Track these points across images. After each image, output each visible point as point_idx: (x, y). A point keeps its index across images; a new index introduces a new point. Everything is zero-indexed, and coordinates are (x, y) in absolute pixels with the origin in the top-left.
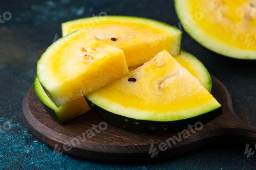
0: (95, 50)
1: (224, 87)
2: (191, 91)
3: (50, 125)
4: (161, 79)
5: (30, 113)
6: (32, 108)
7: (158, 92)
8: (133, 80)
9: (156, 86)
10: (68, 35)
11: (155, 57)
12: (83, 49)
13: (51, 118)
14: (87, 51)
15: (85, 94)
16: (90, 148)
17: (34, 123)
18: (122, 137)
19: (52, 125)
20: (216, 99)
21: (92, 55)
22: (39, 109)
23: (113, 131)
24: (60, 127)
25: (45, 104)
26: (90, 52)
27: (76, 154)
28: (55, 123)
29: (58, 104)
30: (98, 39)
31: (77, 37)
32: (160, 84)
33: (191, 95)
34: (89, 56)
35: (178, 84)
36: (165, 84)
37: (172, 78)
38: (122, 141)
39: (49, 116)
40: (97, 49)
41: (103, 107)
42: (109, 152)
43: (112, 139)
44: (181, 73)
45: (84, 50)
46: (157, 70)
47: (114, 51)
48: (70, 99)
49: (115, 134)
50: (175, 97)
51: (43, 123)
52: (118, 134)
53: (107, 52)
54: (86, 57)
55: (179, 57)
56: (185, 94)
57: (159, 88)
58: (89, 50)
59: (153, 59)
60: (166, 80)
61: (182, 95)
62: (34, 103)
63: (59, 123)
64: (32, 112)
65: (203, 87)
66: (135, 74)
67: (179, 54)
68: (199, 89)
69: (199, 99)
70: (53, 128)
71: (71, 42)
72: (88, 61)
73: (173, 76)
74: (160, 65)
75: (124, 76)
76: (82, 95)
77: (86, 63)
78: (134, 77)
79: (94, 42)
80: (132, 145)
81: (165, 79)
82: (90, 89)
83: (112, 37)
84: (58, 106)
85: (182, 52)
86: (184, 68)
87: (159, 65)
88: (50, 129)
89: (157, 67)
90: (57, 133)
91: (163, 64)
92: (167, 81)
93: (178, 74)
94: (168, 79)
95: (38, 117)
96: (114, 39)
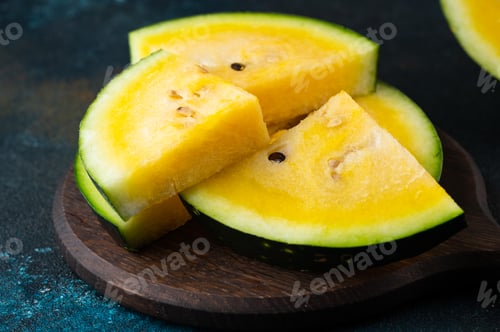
0: (199, 96)
1: (469, 158)
2: (399, 182)
3: (109, 255)
4: (336, 155)
5: (69, 228)
6: (72, 216)
7: (330, 184)
8: (278, 157)
9: (328, 171)
10: (142, 60)
11: (324, 108)
12: (174, 93)
13: (111, 239)
14: (181, 98)
15: (179, 190)
16: (195, 304)
17: (77, 251)
18: (259, 279)
19: (115, 256)
20: (453, 197)
21: (193, 107)
22: (85, 220)
23: (241, 266)
24: (131, 258)
25: (99, 212)
26: (188, 102)
27: (165, 315)
28: (121, 251)
29: (124, 215)
30: (204, 71)
31: (160, 66)
32: (336, 164)
33: (399, 189)
34: (187, 109)
35: (373, 165)
36: (345, 166)
37: (359, 152)
38: (260, 287)
39: (106, 234)
40: (202, 93)
41: (216, 218)
42: (234, 311)
43: (239, 284)
44: (378, 142)
45: (175, 95)
46: (328, 135)
47: (238, 97)
48: (150, 202)
49: (245, 273)
50: (366, 195)
51: (94, 251)
52: (251, 272)
53: (223, 101)
54: (181, 112)
55: (374, 97)
56: (387, 187)
57: (334, 174)
58: (186, 95)
59: (320, 111)
60: (348, 157)
61: (382, 190)
62: (77, 205)
63: (130, 251)
64: (72, 227)
65: (424, 170)
66: (282, 143)
67: (374, 91)
68: (416, 176)
69: (417, 197)
70: (116, 262)
71: (149, 77)
72: (184, 120)
73: (361, 148)
74: (335, 125)
75: (260, 149)
76: (174, 193)
77: (180, 126)
78: (280, 151)
79: (196, 77)
80: (280, 296)
81: (346, 154)
82: (190, 180)
83: (233, 62)
84: (125, 219)
85: (378, 86)
86: (385, 132)
87: (332, 124)
88: (111, 265)
89: (328, 129)
90: (124, 272)
91: (340, 122)
92: (349, 159)
93: (373, 143)
94: (352, 154)
95: (84, 237)
96: (237, 67)
